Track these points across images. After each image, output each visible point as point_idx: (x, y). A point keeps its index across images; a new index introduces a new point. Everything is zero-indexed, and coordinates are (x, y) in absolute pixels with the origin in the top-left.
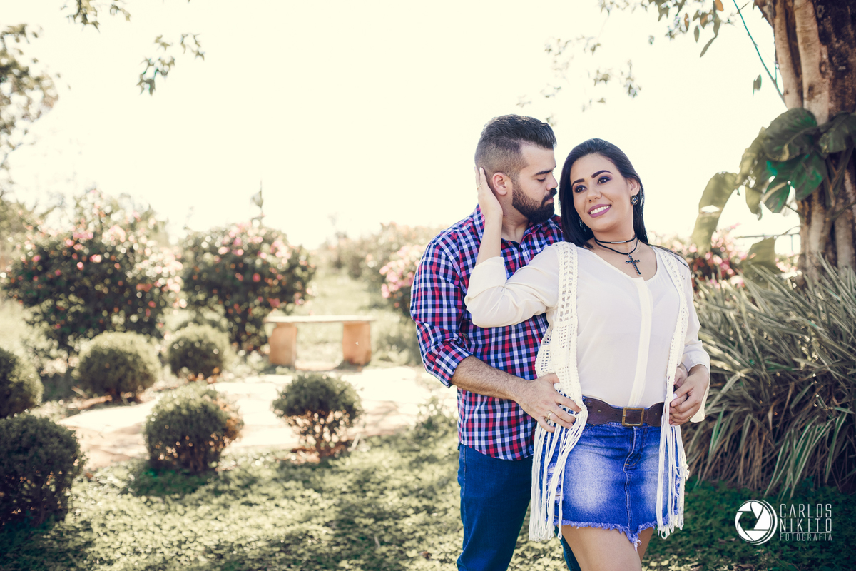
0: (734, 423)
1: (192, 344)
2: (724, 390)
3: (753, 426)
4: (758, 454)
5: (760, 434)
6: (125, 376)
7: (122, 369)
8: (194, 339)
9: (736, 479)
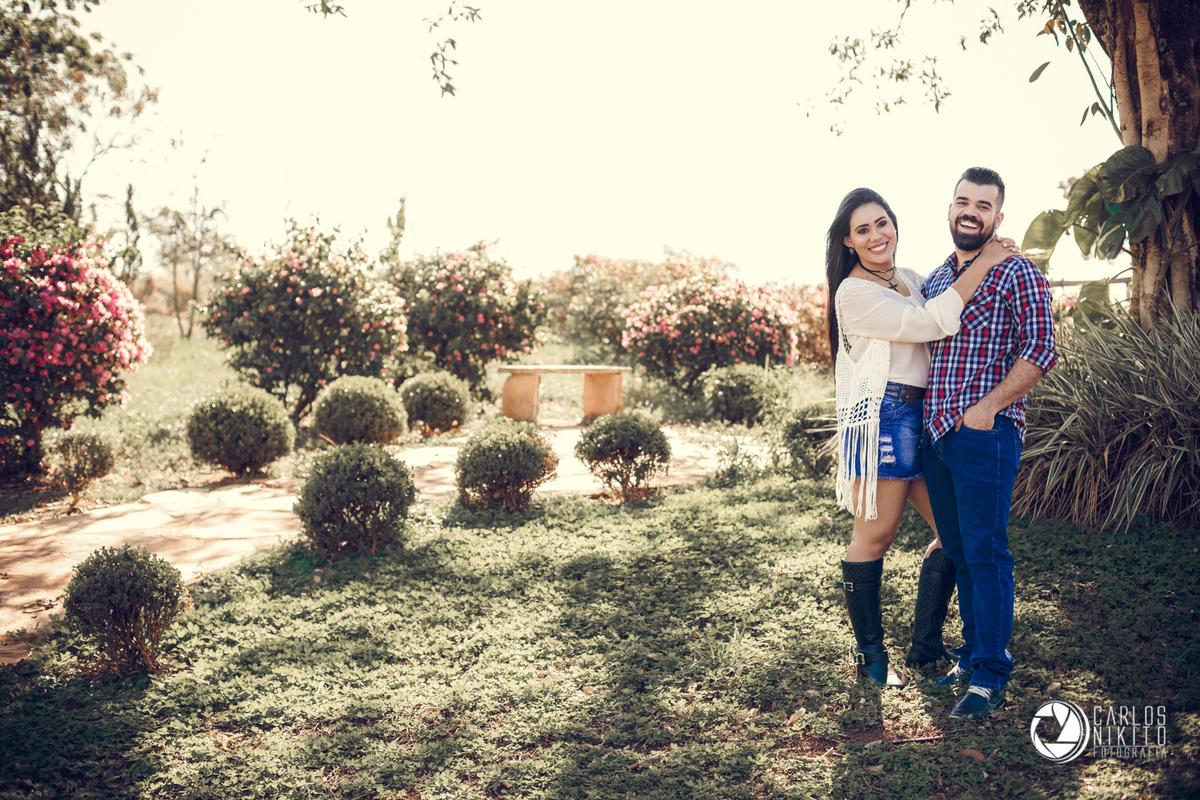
0: (1071, 462)
1: (431, 391)
2: (1062, 429)
3: (1087, 466)
4: (1094, 493)
5: (1095, 474)
6: (372, 423)
7: (369, 415)
8: (433, 386)
9: (1070, 518)
